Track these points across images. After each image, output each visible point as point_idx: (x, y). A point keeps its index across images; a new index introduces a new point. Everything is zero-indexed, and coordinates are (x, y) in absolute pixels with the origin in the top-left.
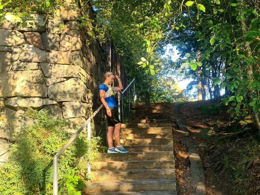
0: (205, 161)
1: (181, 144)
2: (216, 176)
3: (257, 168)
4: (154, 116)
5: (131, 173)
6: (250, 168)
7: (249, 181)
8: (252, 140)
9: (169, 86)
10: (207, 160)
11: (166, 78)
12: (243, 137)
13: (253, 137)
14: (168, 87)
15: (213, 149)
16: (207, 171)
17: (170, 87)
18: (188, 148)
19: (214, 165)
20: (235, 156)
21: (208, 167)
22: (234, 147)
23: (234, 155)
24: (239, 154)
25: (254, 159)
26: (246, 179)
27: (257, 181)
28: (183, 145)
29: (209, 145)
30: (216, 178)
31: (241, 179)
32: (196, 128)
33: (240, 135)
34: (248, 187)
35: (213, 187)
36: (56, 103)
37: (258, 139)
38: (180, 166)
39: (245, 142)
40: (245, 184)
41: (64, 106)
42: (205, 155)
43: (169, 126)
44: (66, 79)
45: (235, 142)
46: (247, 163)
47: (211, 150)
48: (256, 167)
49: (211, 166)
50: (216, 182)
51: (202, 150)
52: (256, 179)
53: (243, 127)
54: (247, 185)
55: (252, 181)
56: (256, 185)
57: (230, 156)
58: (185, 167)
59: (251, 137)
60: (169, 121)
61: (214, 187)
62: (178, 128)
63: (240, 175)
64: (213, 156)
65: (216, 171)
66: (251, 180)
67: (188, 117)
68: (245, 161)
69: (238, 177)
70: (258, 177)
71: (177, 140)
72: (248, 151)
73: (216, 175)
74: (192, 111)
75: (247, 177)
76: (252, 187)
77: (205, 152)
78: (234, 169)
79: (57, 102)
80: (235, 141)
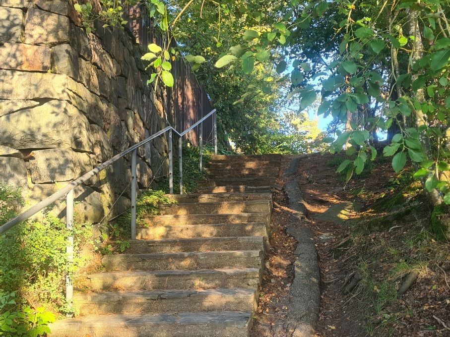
0: (327, 270)
1: (286, 234)
2: (343, 303)
3: (425, 289)
4: (245, 179)
5: (162, 299)
6: (410, 288)
7: (404, 319)
8: (419, 229)
9: (295, 126)
10: (330, 267)
11: (289, 111)
12: (404, 221)
13: (422, 223)
14: (293, 128)
15: (345, 244)
16: (326, 292)
17: (297, 129)
18: (298, 243)
19: (342, 279)
20: (383, 262)
21: (329, 284)
22: (383, 242)
23: (381, 260)
24: (391, 257)
25: (419, 268)
26: (398, 314)
27: (421, 318)
28: (290, 236)
29: (339, 236)
30: (341, 309)
31: (389, 313)
32: (322, 203)
33: (399, 218)
34: (400, 332)
35: (330, 328)
36: (17, 151)
37: (432, 226)
38: (273, 281)
39: (406, 231)
40: (395, 326)
41: (32, 158)
42: (330, 256)
43: (266, 198)
44: (38, 103)
45: (388, 230)
46: (405, 278)
47: (342, 248)
48: (423, 288)
49: (336, 281)
50: (339, 317)
51: (324, 246)
52: (419, 316)
53: (407, 201)
54: (398, 328)
55: (411, 318)
56: (418, 327)
57: (374, 262)
58: (282, 283)
59: (419, 223)
60: (272, 188)
61: (333, 328)
62: (286, 202)
63: (388, 304)
64: (343, 261)
65: (345, 292)
66: (408, 316)
67: (310, 182)
68: (401, 273)
69: (382, 310)
70: (424, 309)
71: (279, 225)
72: (410, 251)
73: (342, 301)
74: (320, 169)
75: (401, 309)
76: (409, 333)
77: (331, 251)
78: (378, 291)
79: (20, 150)
80: (389, 228)
